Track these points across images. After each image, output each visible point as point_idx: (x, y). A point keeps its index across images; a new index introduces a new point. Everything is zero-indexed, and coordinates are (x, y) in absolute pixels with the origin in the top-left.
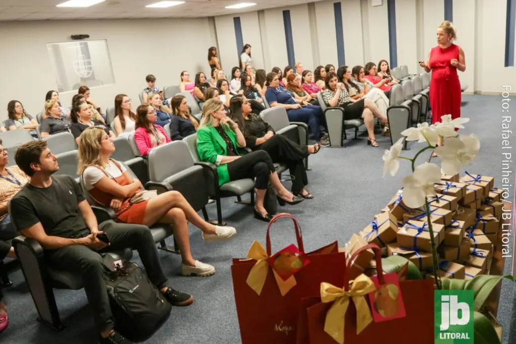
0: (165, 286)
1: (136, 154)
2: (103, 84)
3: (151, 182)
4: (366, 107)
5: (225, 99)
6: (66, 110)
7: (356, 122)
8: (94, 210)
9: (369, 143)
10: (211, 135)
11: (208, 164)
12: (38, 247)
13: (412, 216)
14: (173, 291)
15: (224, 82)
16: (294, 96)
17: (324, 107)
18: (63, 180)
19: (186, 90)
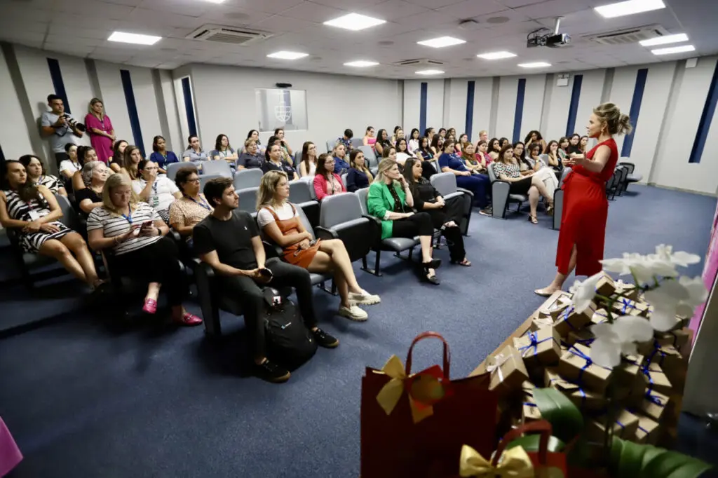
0: (315, 327)
1: (313, 197)
2: (297, 129)
3: (320, 227)
4: (534, 185)
5: (402, 158)
6: (262, 148)
7: (521, 197)
8: (264, 244)
9: (530, 219)
10: (382, 192)
11: (374, 218)
12: (211, 272)
13: (581, 339)
14: (322, 333)
15: (403, 142)
16: (465, 164)
17: (493, 178)
18: (241, 216)
19: (369, 143)
